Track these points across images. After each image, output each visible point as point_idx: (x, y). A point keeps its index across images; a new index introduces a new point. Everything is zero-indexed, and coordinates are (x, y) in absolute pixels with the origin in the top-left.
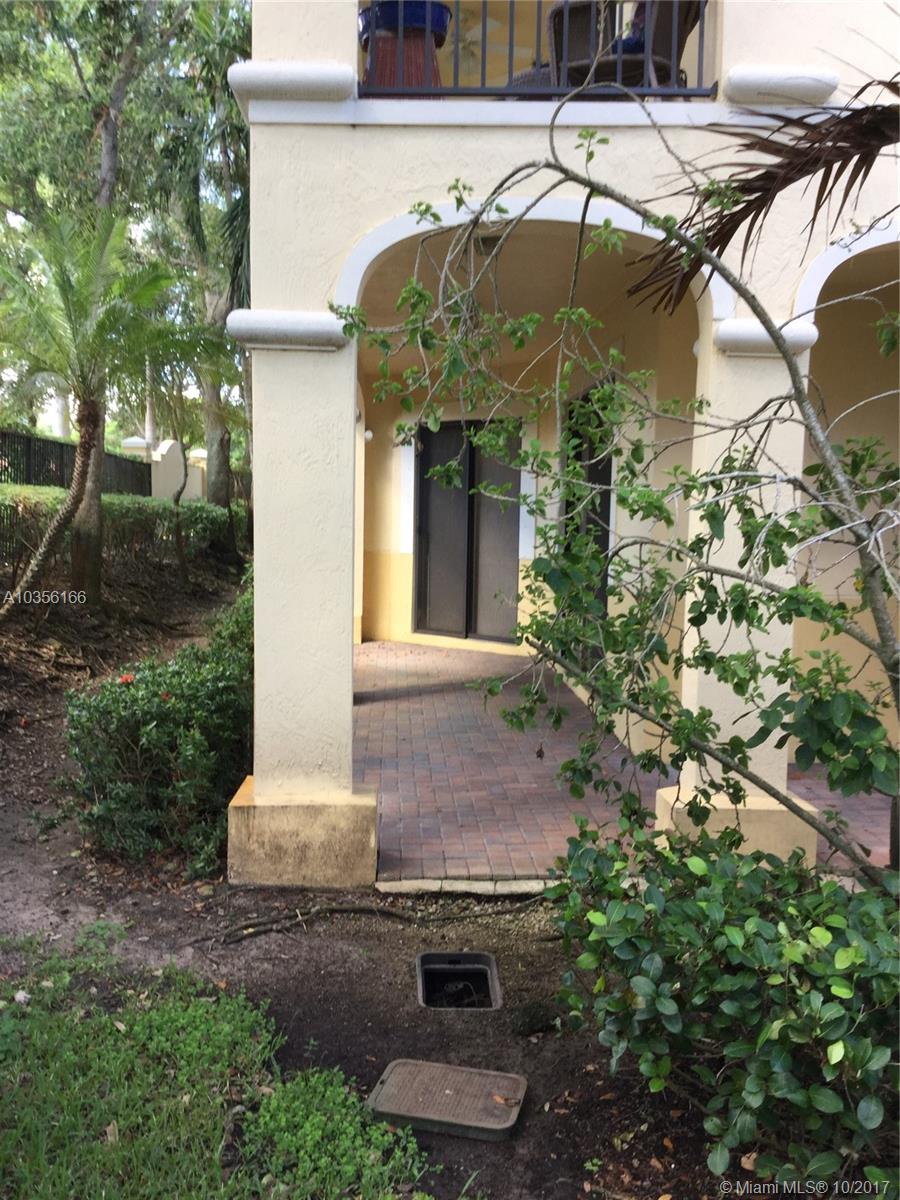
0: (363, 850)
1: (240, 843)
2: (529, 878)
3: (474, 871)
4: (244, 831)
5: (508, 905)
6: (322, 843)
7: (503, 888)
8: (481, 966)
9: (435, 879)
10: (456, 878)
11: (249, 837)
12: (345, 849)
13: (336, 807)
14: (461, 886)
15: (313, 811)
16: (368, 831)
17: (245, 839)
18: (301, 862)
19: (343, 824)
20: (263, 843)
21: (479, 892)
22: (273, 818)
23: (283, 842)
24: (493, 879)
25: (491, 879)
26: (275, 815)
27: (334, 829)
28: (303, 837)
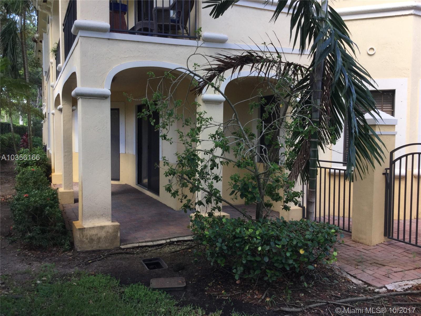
0: (116, 237)
1: (81, 239)
2: (161, 240)
3: (147, 240)
4: (81, 235)
5: (157, 248)
6: (105, 237)
7: (155, 243)
8: (157, 261)
9: (136, 243)
10: (142, 242)
11: (83, 237)
12: (111, 238)
13: (108, 226)
14: (144, 244)
15: (102, 228)
16: (117, 232)
17: (82, 237)
18: (98, 242)
19: (110, 231)
20: (87, 238)
21: (149, 245)
22: (90, 231)
23: (93, 237)
24: (151, 241)
25: (151, 242)
26: (91, 230)
27: (108, 232)
28: (99, 236)
